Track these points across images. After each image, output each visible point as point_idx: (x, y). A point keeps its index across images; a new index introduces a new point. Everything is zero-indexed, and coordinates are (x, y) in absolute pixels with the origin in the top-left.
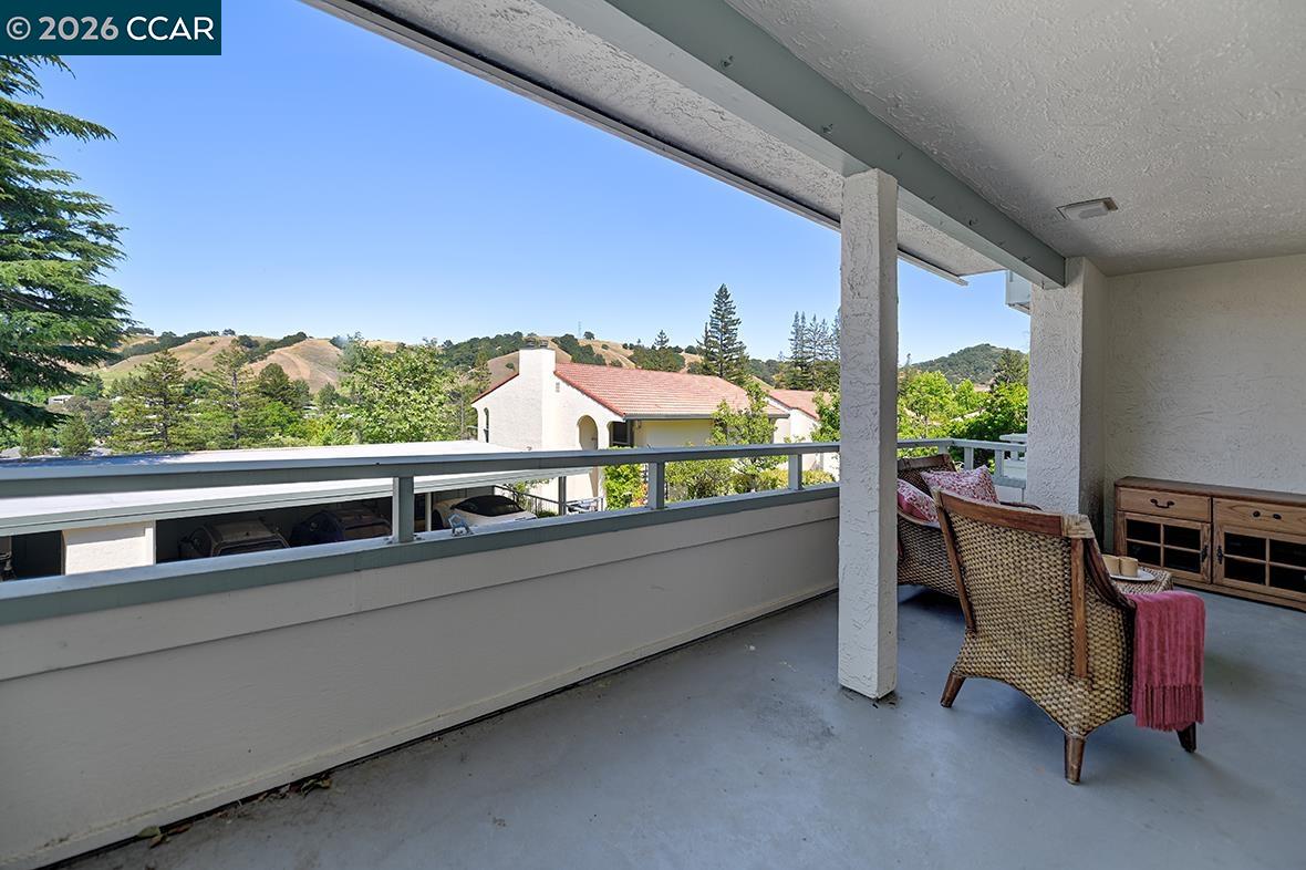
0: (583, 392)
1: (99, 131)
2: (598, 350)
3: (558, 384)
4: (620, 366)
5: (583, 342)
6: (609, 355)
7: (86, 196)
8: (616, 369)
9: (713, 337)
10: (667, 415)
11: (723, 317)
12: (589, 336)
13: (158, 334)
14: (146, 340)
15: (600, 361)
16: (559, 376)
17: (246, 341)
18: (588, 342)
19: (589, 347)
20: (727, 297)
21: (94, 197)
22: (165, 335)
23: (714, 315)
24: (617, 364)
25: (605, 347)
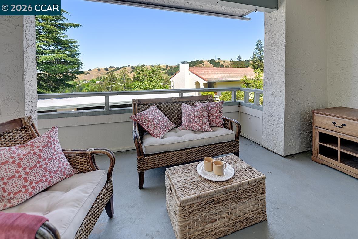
0: (196, 75)
1: (78, 26)
2: (221, 63)
3: (190, 73)
4: (229, 67)
5: (217, 61)
6: (225, 65)
7: (72, 40)
8: (228, 68)
9: (255, 56)
10: (224, 81)
11: (259, 49)
12: (219, 59)
13: (115, 67)
14: (113, 69)
15: (222, 66)
16: (190, 71)
17: (132, 68)
18: (219, 61)
19: (219, 62)
20: (261, 43)
21: (73, 40)
22: (117, 67)
23: (256, 49)
24: (227, 67)
25: (224, 62)
